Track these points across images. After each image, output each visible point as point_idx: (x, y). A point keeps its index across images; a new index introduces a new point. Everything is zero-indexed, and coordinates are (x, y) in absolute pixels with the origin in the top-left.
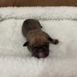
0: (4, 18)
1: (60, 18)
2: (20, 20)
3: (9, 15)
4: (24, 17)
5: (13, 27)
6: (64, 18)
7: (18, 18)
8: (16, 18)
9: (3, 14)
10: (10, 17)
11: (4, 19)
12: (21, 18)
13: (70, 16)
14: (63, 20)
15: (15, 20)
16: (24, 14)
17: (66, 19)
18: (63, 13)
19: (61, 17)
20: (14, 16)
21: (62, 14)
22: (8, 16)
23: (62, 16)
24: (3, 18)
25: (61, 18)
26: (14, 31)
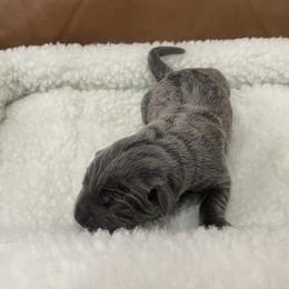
0: (32, 86)
1: (243, 80)
2: (93, 91)
3: (52, 73)
4: (110, 82)
5: (71, 116)
6: (255, 78)
7: (86, 85)
8: (76, 87)
9: (29, 73)
10: (54, 83)
11: (33, 90)
12: (98, 83)
13: (277, 71)
14: (251, 85)
15: (76, 91)
16: (108, 69)
17: (263, 83)
18: (251, 60)
19: (245, 74)
20: (72, 77)
21: (250, 65)
22: (47, 77)
23: (250, 73)
24: (28, 86)
25: (245, 77)
26: (75, 133)
